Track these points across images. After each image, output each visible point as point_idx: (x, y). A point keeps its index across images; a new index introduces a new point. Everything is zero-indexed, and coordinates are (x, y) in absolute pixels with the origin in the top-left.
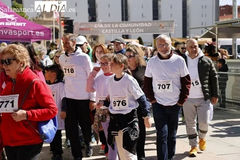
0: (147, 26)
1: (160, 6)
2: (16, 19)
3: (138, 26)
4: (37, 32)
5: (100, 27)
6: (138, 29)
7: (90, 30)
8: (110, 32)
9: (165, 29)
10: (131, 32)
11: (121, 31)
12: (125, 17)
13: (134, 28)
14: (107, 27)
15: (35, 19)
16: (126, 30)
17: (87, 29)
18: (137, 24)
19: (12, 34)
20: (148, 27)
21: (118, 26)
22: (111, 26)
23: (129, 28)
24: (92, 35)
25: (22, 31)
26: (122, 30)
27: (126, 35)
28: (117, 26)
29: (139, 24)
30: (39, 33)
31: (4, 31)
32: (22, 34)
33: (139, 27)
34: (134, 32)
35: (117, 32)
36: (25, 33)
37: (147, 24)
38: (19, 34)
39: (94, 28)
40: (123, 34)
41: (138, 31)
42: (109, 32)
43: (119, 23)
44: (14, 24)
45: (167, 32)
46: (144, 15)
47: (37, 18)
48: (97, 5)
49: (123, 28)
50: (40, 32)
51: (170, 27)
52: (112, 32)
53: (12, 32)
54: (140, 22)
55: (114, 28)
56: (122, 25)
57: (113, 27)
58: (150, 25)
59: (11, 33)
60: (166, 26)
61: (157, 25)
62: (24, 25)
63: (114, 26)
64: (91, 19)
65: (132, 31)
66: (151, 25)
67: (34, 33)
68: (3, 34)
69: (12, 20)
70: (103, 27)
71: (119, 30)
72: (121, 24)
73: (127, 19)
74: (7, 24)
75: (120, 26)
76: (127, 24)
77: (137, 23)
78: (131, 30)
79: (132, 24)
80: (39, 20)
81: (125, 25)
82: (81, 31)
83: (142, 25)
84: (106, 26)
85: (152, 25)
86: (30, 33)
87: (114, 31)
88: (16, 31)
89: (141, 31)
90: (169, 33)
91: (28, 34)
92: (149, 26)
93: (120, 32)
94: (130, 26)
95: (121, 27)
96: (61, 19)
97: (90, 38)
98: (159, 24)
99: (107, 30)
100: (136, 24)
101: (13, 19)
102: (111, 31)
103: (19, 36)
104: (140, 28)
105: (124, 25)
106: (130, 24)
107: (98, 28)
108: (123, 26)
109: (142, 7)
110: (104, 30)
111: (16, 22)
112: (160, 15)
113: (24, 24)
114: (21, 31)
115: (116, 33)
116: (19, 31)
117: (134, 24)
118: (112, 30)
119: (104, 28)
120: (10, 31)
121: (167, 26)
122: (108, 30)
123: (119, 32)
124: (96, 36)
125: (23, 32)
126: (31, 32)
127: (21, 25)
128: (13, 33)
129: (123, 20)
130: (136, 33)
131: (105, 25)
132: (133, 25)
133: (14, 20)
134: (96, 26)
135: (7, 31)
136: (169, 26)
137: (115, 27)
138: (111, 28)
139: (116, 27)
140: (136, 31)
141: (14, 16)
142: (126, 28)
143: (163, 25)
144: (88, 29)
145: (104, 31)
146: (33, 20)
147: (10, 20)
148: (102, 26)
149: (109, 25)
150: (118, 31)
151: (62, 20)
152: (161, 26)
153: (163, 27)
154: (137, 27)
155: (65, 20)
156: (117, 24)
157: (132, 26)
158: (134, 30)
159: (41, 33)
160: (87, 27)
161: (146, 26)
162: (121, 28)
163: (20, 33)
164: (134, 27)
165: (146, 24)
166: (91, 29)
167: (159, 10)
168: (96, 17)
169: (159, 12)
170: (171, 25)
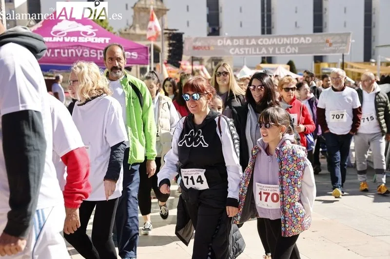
0: (304, 41)
1: (326, 9)
2: (94, 32)
3: (288, 42)
5: (227, 44)
6: (288, 47)
7: (209, 49)
8: (243, 52)
9: (335, 47)
10: (277, 52)
11: (260, 51)
12: (267, 27)
13: (283, 45)
14: (237, 44)
15: (124, 32)
16: (269, 49)
17: (205, 47)
18: (286, 42)
19: (88, 56)
20: (306, 44)
21: (255, 43)
22: (245, 42)
23: (274, 45)
24: (212, 58)
26: (262, 49)
27: (267, 57)
28: (253, 42)
29: (292, 39)
30: (129, 53)
31: (77, 50)
33: (290, 44)
34: (282, 52)
35: (253, 53)
37: (305, 39)
38: (99, 56)
39: (217, 46)
40: (263, 56)
41: (289, 50)
42: (240, 52)
43: (257, 38)
44: (91, 39)
45: (339, 52)
46: (298, 25)
47: (126, 30)
48: (221, 8)
49: (264, 45)
50: (131, 52)
51: (344, 44)
52: (247, 52)
53: (88, 53)
54: (293, 36)
55: (249, 46)
56: (262, 42)
57: (247, 43)
58: (309, 40)
59: (86, 55)
60: (336, 43)
61: (322, 41)
62: (107, 41)
63: (250, 42)
64: (211, 31)
65: (279, 50)
66: (310, 41)
68: (74, 55)
69: (88, 34)
70: (230, 44)
71: (258, 49)
72: (261, 39)
73: (269, 32)
74: (82, 40)
75: (260, 43)
76: (271, 40)
77: (287, 37)
78: (277, 49)
79: (278, 39)
80: (129, 34)
81: (266, 40)
82: (196, 50)
83: (296, 41)
84: (236, 42)
85: (312, 41)
87: (248, 51)
88: (95, 51)
89: (295, 52)
90: (341, 54)
92: (307, 42)
93: (260, 53)
94: (276, 43)
95: (261, 44)
96: (164, 32)
97: (208, 61)
98: (325, 39)
99: (237, 49)
100: (285, 39)
101: (90, 31)
102: (245, 51)
103: (99, 58)
104: (292, 45)
105: (266, 41)
106: (275, 40)
107: (223, 45)
108: (264, 43)
109: (296, 12)
110: (233, 49)
111: (95, 37)
112: (326, 23)
113: (107, 40)
115: (252, 54)
116: (99, 51)
117: (282, 39)
118: (247, 49)
119: (233, 46)
120: (85, 50)
121: (339, 43)
122: (239, 50)
123: (258, 52)
124: (219, 58)
127: (103, 42)
128: (90, 54)
129: (263, 33)
130: (286, 54)
131: (235, 40)
132: (280, 41)
133: (92, 34)
134: (220, 42)
135: (81, 51)
136: (343, 42)
137: (252, 43)
138: (245, 46)
139: (253, 45)
140: (285, 51)
141: (91, 27)
142: (269, 45)
143: (331, 41)
144: (207, 48)
145: (233, 51)
146: (121, 33)
147: (85, 33)
148: (229, 42)
149: (241, 40)
150: (255, 50)
151: (166, 33)
152: (327, 42)
153: (331, 45)
154: (287, 44)
155: (170, 33)
156: (253, 40)
157: (279, 43)
158: (282, 49)
159: (133, 54)
160: (206, 44)
161: (302, 43)
162: (261, 45)
163: (101, 53)
165: (302, 38)
166: (212, 48)
167: (324, 16)
168: (219, 28)
169: (325, 20)
170: (345, 40)
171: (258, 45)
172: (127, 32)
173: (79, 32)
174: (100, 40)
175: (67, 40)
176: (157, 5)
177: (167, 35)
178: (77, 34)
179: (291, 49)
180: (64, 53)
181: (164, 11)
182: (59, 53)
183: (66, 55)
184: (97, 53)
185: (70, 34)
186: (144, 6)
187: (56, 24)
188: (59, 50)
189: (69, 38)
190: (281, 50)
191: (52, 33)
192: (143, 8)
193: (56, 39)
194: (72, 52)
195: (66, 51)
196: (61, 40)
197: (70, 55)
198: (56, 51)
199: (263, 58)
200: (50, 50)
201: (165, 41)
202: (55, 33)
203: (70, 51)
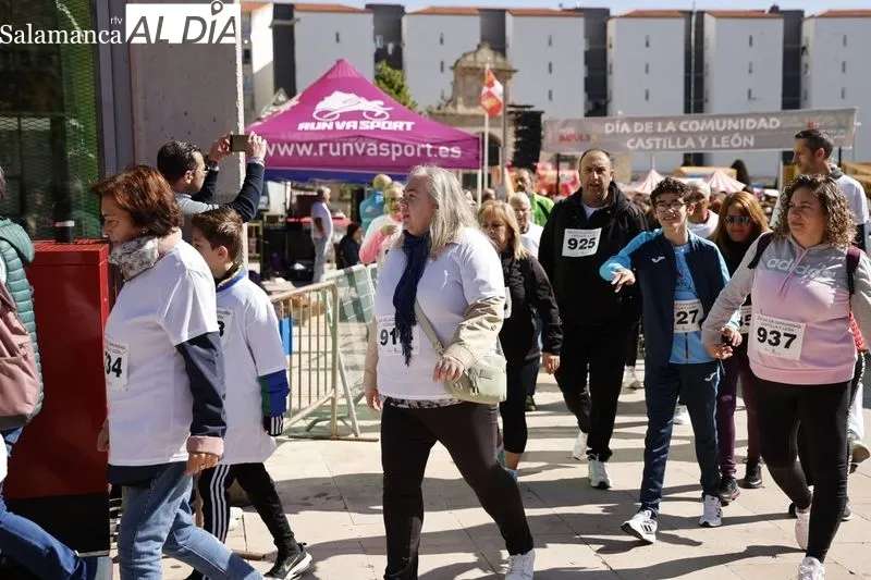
0: (766, 126)
1: (806, 66)
2: (387, 111)
3: (736, 127)
4: (441, 148)
5: (622, 130)
6: (736, 136)
7: (589, 139)
8: (651, 146)
10: (714, 145)
11: (683, 142)
12: (695, 99)
13: (726, 132)
14: (641, 130)
15: (435, 111)
16: (700, 139)
17: (581, 137)
18: (734, 122)
19: (376, 154)
20: (769, 130)
21: (674, 130)
22: (655, 127)
23: (707, 132)
25: (403, 145)
26: (686, 140)
27: (695, 154)
28: (671, 127)
29: (742, 121)
30: (447, 149)
31: (356, 145)
32: (403, 154)
33: (739, 130)
34: (723, 146)
35: (670, 146)
36: (409, 150)
37: (768, 121)
38: (394, 154)
39: (604, 135)
40: (687, 152)
41: (737, 141)
42: (646, 145)
43: (677, 120)
44: (381, 124)
46: (753, 95)
47: (439, 108)
48: (611, 66)
49: (690, 133)
50: (449, 147)
51: (841, 131)
52: (658, 147)
53: (375, 149)
54: (745, 116)
55: (662, 135)
56: (686, 126)
57: (660, 129)
58: (774, 123)
59: (372, 152)
61: (799, 125)
62: (409, 128)
63: (664, 127)
64: (591, 108)
65: (719, 142)
66: (778, 125)
67: (434, 151)
68: (352, 153)
69: (376, 115)
70: (628, 131)
71: (678, 141)
72: (686, 122)
73: (699, 108)
74: (366, 125)
75: (682, 128)
76: (704, 123)
77: (734, 117)
78: (714, 140)
79: (718, 122)
80: (444, 115)
81: (695, 124)
83: (751, 124)
84: (639, 128)
85: (782, 124)
86: (424, 151)
87: (662, 143)
88: (387, 145)
89: (748, 144)
91: (419, 154)
92: (771, 126)
93: (681, 147)
94: (713, 129)
95: (686, 130)
96: (509, 109)
98: (806, 121)
99: (640, 140)
100: (730, 122)
101: (379, 111)
102: (654, 143)
103: (394, 158)
104: (743, 132)
105: (694, 126)
106: (711, 122)
107: (614, 134)
108: (690, 128)
109: (750, 71)
110: (632, 140)
111: (389, 120)
112: (806, 93)
113: (409, 125)
114: (399, 146)
115: (668, 149)
116: (394, 146)
117: (724, 123)
118: (658, 140)
119: (632, 135)
120: (370, 144)
121: (832, 128)
122: (644, 141)
123: (679, 146)
125: (406, 147)
126: (426, 149)
127: (401, 128)
128: (379, 151)
129: (687, 110)
130: (731, 148)
131: (636, 124)
132: (721, 125)
133: (382, 116)
134: (610, 128)
135: (363, 145)
136: (840, 127)
137: (667, 130)
138: (655, 134)
139: (670, 132)
140: (729, 143)
141: (382, 103)
142: (699, 133)
143: (817, 125)
144: (584, 137)
145: (633, 144)
146: (430, 113)
147: (371, 114)
148: (625, 128)
149: (647, 124)
150: (674, 142)
151: (511, 112)
152: (810, 126)
154: (733, 131)
155: (518, 113)
156: (671, 123)
157: (719, 129)
158: (723, 138)
159: (453, 150)
160: (583, 131)
161: (763, 128)
162: (685, 133)
163: (397, 149)
164: (726, 130)
165: (763, 120)
166: (594, 137)
167: (803, 78)
168: (607, 103)
169: (804, 86)
170: (843, 122)
171: (679, 132)
172: (441, 112)
173: (360, 112)
174: (398, 125)
175: (340, 126)
176: (495, 62)
177: (513, 116)
178: (357, 115)
179: (740, 139)
180: (335, 150)
181: (508, 75)
182: (326, 149)
183: (338, 153)
184: (390, 148)
185: (345, 116)
186: (472, 65)
187: (323, 99)
188: (326, 145)
189: (344, 123)
190: (723, 141)
191: (314, 115)
192: (471, 69)
193: (322, 126)
194: (348, 148)
195: (338, 145)
196: (330, 127)
197: (344, 153)
198: (321, 146)
199: (687, 156)
200: (311, 145)
201: (509, 126)
202: (321, 114)
203: (345, 145)
